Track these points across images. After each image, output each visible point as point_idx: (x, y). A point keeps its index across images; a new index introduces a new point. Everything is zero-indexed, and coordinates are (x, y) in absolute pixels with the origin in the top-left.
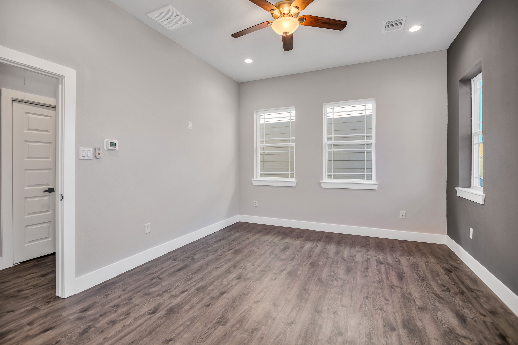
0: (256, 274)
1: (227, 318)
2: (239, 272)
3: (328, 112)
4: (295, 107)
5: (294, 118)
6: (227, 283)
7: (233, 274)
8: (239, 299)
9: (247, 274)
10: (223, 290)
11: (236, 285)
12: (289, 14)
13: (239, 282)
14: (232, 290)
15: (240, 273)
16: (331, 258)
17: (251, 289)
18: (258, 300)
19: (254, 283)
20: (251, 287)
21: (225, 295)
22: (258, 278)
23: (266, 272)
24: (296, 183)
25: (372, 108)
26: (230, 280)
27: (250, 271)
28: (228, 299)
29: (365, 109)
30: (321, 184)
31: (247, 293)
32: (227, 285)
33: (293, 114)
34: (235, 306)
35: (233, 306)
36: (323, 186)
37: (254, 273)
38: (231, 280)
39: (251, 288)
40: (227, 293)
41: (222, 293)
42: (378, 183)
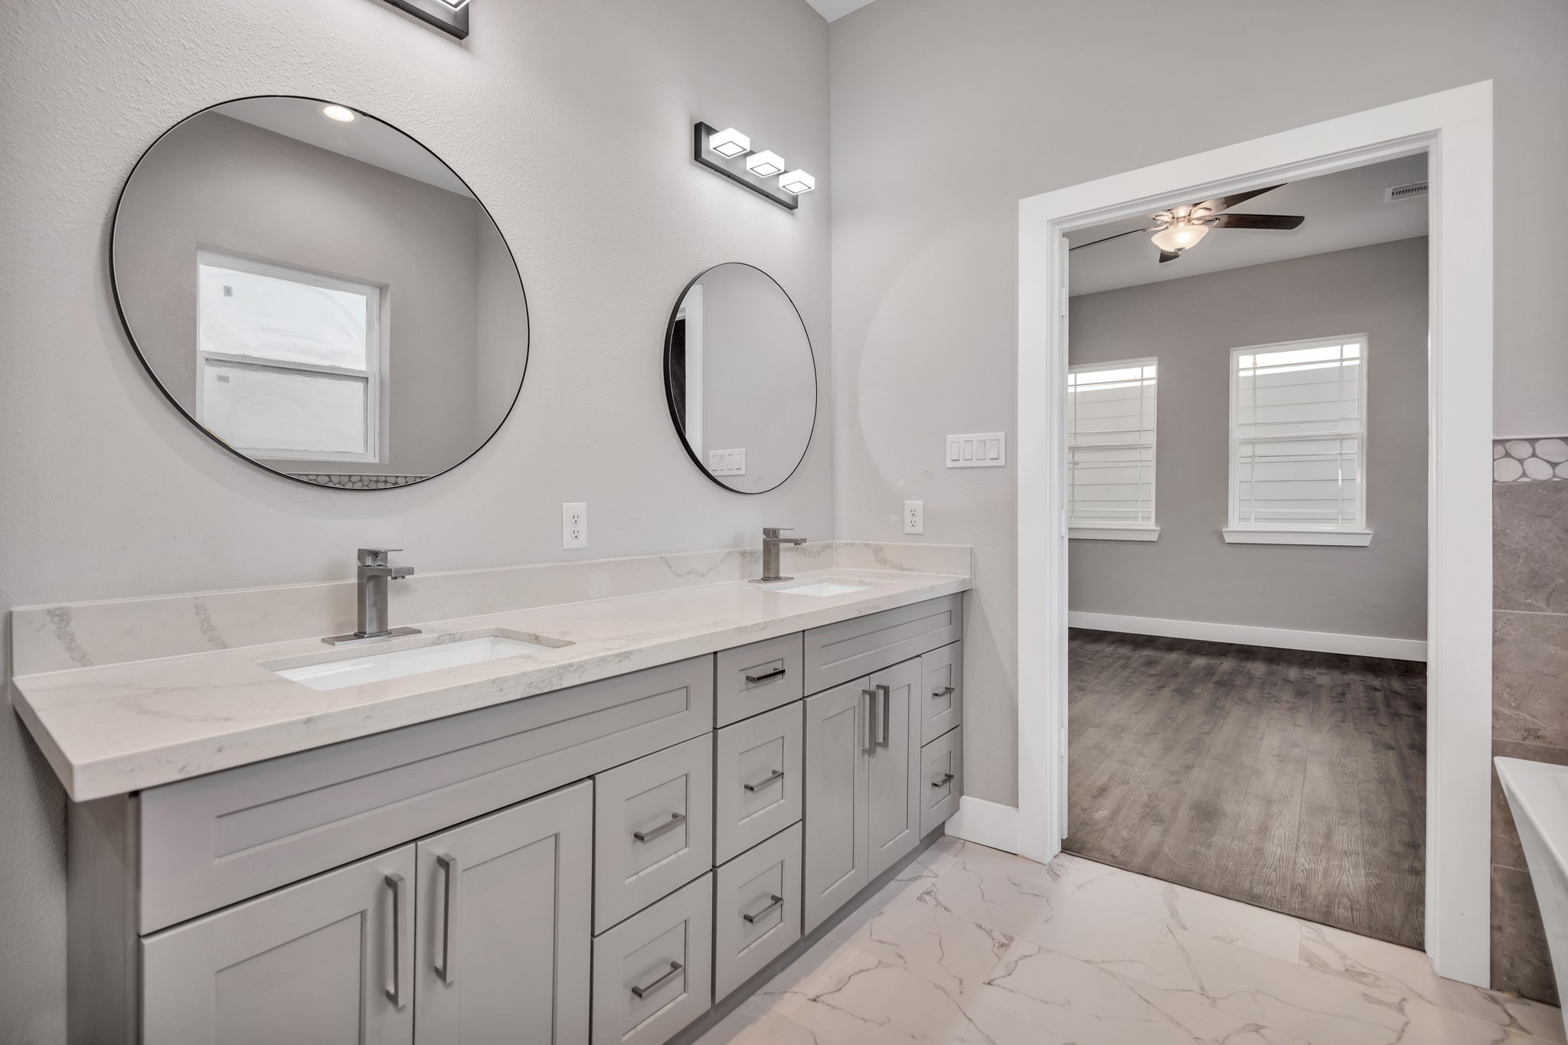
3: (1240, 367)
4: (1156, 358)
5: (1154, 382)
12: (1189, 219)
16: (1259, 678)
24: (1158, 533)
25: (1358, 355)
29: (1339, 357)
30: (1224, 534)
33: (1151, 371)
36: (1228, 539)
42: (1371, 532)
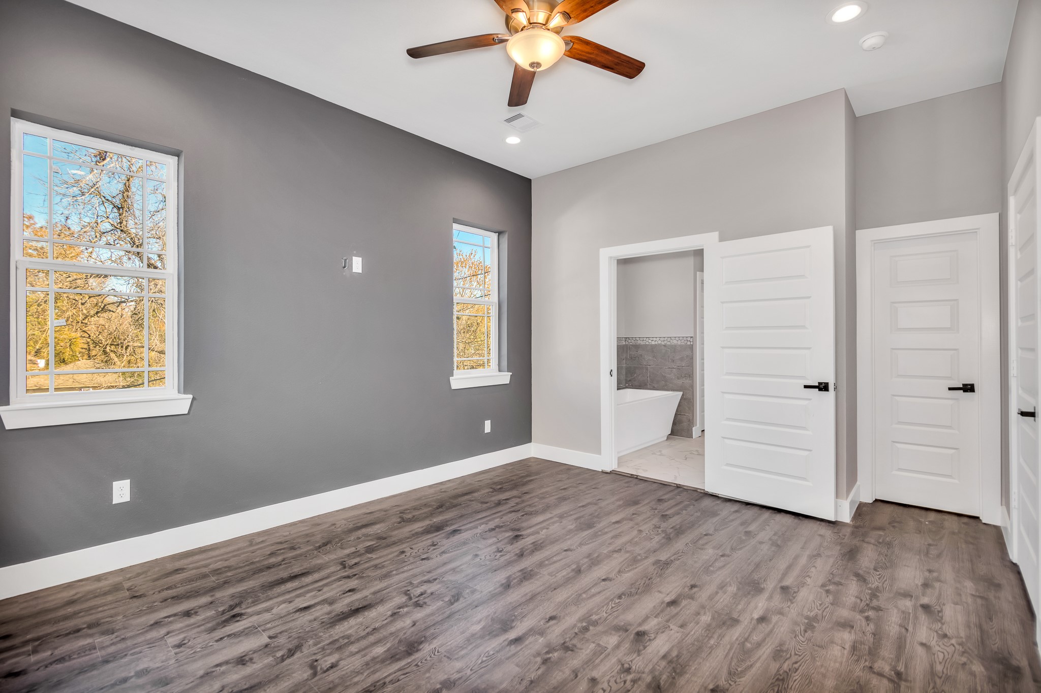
0: (594, 642)
1: (655, 567)
2: (641, 658)
6: (669, 627)
7: (659, 652)
8: (639, 589)
9: (617, 647)
10: (674, 610)
11: (647, 618)
13: (640, 625)
14: (655, 606)
15: (639, 652)
17: (613, 602)
18: (603, 583)
19: (605, 615)
20: (612, 608)
21: (668, 599)
22: (591, 628)
23: (564, 643)
26: (663, 634)
27: (609, 654)
28: (660, 592)
31: (623, 597)
32: (668, 621)
34: (645, 579)
35: (649, 579)
37: (599, 645)
38: (663, 632)
39: (613, 605)
40: (664, 601)
41: (673, 603)
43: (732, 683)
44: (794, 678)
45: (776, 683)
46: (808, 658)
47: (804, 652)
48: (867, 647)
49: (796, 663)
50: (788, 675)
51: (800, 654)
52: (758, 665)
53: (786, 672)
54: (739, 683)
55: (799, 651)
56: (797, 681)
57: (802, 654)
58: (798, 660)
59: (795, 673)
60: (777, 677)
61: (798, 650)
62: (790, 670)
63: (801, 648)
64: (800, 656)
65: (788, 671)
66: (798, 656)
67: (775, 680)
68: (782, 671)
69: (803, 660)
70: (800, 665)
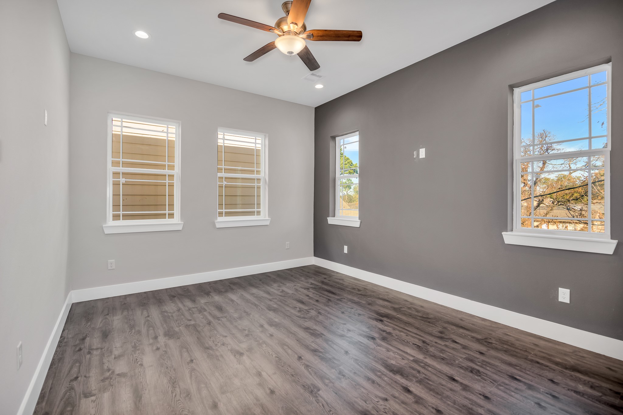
43: (189, 367)
44: (170, 388)
45: (175, 380)
46: (172, 403)
47: (176, 405)
48: (105, 356)
49: (175, 396)
50: (174, 387)
51: (178, 402)
52: (189, 381)
53: (175, 388)
54: (187, 369)
55: (179, 404)
56: (168, 388)
57: (177, 403)
58: (175, 398)
59: (172, 391)
60: (177, 382)
61: (181, 403)
62: (175, 390)
63: (180, 406)
64: (177, 401)
65: (175, 389)
66: (178, 400)
67: (177, 381)
68: (177, 387)
69: (174, 399)
70: (172, 396)
